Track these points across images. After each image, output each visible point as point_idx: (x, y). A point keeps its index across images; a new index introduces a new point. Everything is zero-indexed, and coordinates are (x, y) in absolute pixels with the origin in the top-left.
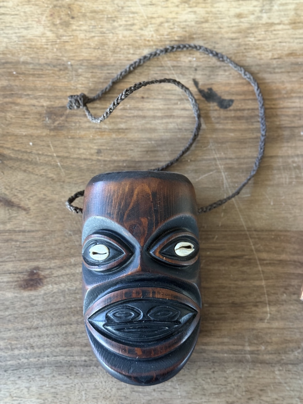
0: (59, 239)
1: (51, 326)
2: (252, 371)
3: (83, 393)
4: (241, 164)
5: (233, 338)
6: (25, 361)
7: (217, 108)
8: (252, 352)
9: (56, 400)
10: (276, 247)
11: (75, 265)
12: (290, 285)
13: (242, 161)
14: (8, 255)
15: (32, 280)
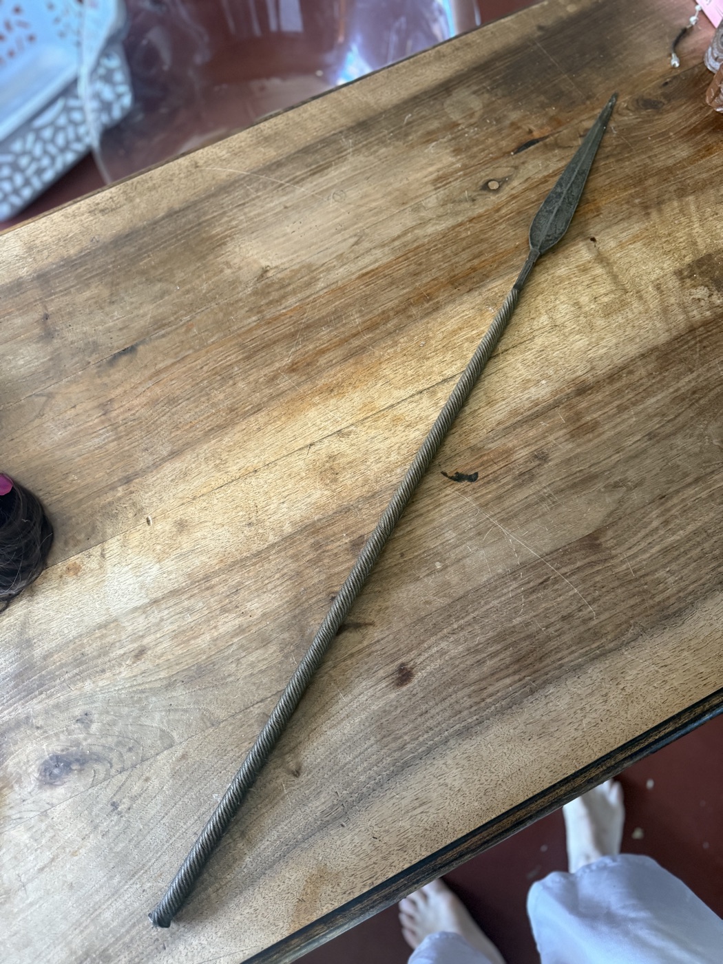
0: (407, 634)
1: (437, 704)
2: (607, 662)
3: (489, 746)
4: (508, 513)
5: (578, 643)
6: (432, 742)
7: (469, 483)
8: (598, 648)
9: (472, 763)
10: (569, 560)
11: (429, 648)
12: (596, 583)
13: (508, 510)
14: (376, 665)
15: (403, 676)
